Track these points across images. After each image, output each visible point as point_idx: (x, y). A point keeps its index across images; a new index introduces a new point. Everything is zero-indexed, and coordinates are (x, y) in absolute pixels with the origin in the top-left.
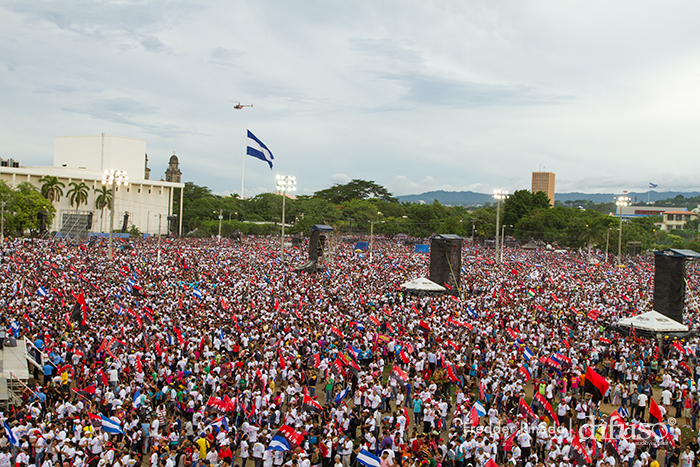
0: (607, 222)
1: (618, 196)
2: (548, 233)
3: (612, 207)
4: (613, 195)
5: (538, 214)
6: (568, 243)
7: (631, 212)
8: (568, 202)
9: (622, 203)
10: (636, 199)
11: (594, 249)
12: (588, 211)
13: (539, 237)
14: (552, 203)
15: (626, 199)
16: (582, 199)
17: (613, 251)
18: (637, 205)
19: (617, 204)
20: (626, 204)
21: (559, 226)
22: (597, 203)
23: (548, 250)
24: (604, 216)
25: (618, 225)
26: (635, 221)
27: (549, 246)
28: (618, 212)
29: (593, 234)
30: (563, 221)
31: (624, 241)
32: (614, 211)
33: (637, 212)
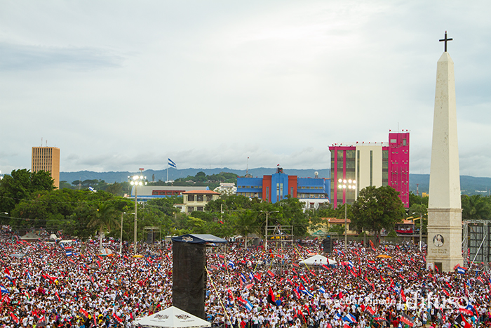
0: (121, 206)
1: (132, 174)
2: (52, 220)
3: (126, 188)
4: (127, 173)
5: (40, 197)
6: (76, 232)
7: (148, 192)
8: (76, 183)
9: (137, 182)
10: (153, 178)
11: (107, 237)
12: (100, 193)
13: (41, 225)
14: (56, 184)
15: (142, 177)
16: (92, 179)
17: (128, 238)
18: (155, 184)
19: (132, 183)
20: (141, 184)
21: (65, 212)
22: (110, 182)
23: (53, 241)
24: (117, 198)
25: (133, 209)
26: (152, 202)
27: (53, 236)
28: (133, 194)
29: (104, 220)
30: (69, 206)
31: (141, 227)
32: (129, 192)
33: (155, 192)
